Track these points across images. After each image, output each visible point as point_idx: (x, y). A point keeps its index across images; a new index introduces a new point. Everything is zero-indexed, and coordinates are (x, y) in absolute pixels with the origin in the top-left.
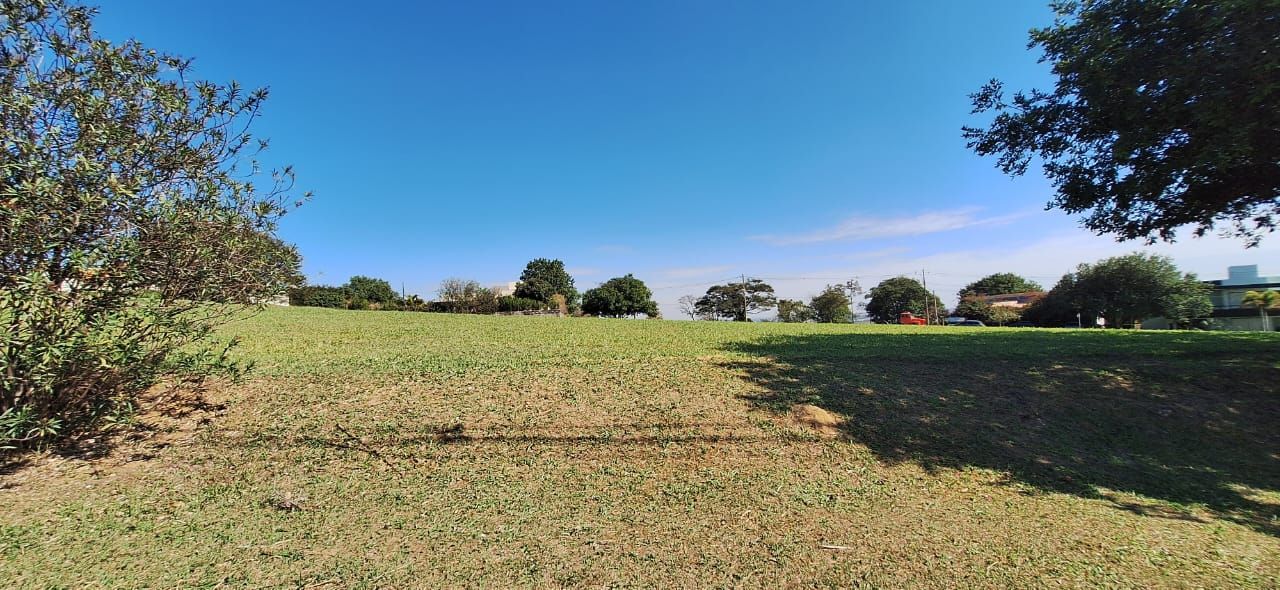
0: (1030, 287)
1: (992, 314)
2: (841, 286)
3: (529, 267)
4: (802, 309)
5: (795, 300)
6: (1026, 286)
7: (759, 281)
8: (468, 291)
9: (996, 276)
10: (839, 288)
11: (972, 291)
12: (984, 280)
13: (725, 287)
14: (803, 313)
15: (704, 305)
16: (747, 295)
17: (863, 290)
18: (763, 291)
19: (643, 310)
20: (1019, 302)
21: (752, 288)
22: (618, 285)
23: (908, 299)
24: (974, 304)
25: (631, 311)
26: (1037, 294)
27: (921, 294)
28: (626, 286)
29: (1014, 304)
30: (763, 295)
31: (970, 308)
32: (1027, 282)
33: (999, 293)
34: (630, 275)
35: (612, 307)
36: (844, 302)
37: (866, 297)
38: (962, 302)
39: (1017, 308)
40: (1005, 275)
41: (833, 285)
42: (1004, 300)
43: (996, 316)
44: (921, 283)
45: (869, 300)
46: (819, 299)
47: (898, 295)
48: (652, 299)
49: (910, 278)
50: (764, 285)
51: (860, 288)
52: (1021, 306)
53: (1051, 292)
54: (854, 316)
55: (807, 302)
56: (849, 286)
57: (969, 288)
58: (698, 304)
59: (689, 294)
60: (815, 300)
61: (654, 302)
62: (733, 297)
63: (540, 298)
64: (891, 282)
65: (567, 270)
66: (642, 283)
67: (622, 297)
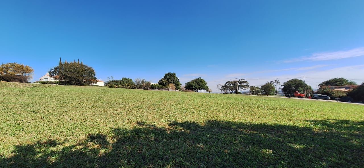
0: (351, 83)
1: (333, 94)
2: (273, 82)
3: (165, 75)
4: (257, 89)
5: (256, 86)
6: (349, 83)
7: (243, 80)
8: (142, 83)
9: (336, 79)
10: (272, 83)
11: (325, 84)
12: (330, 80)
13: (232, 82)
14: (257, 91)
15: (225, 87)
16: (239, 84)
17: (281, 83)
18: (245, 83)
19: (204, 89)
20: (346, 89)
21: (241, 82)
22: (196, 81)
23: (298, 87)
24: (325, 89)
25: (200, 89)
26: (354, 86)
27: (303, 85)
28: (198, 81)
29: (343, 90)
30: (245, 84)
31: (324, 91)
32: (349, 81)
33: (336, 85)
34: (200, 78)
35: (194, 88)
36: (273, 88)
37: (282, 86)
38: (320, 88)
39: (344, 91)
40: (340, 79)
41: (270, 81)
42: (339, 88)
43: (335, 95)
44: (304, 81)
45: (283, 87)
46: (264, 86)
47: (294, 85)
48: (207, 85)
49: (299, 79)
50: (245, 81)
51: (280, 83)
52: (346, 90)
53: (361, 85)
54: (277, 92)
55: (260, 87)
56: (275, 82)
57: (323, 83)
58: (223, 87)
59: (220, 84)
60: (262, 86)
61: (207, 86)
62: (234, 85)
63: (164, 85)
64: (292, 81)
65: (177, 76)
66: (204, 80)
67: (197, 85)
